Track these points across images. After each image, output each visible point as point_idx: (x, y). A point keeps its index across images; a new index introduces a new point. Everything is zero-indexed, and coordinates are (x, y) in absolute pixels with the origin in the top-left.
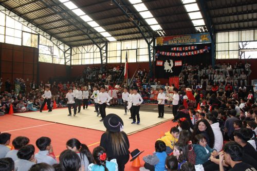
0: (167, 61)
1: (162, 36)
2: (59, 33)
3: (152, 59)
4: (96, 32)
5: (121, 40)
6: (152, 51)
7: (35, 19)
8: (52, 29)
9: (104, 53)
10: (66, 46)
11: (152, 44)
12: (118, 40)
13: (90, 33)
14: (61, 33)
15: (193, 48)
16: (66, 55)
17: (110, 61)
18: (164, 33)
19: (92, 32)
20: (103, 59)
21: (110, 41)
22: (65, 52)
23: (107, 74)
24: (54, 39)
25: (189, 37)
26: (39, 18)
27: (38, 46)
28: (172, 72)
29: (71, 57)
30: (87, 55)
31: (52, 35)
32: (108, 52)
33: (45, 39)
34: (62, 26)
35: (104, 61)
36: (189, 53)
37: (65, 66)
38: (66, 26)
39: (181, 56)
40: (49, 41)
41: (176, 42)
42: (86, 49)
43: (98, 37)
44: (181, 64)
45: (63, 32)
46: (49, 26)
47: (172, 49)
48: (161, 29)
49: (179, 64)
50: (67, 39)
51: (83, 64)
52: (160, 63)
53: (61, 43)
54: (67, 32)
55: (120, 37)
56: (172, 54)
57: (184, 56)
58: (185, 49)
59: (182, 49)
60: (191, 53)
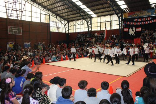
0: (131, 28)
1: (127, 12)
2: (62, 14)
3: (121, 27)
4: (84, 12)
5: (100, 16)
6: (121, 22)
7: (48, 6)
8: (58, 11)
9: (90, 24)
10: (66, 21)
11: (121, 18)
12: (98, 16)
13: (81, 13)
14: (63, 13)
15: (149, 19)
16: (66, 27)
17: (94, 29)
18: (128, 10)
19: (82, 12)
20: (89, 28)
21: (93, 17)
22: (65, 25)
23: (92, 38)
24: (59, 17)
25: (146, 12)
26: (50, 5)
27: (50, 22)
28: (134, 35)
29: (68, 28)
30: (79, 27)
31: (57, 15)
32: (92, 24)
33: (53, 17)
34: (64, 9)
35: (90, 30)
37: (65, 33)
38: (66, 9)
39: (141, 25)
40: (56, 19)
41: (137, 16)
42: (78, 23)
43: (86, 15)
44: (141, 30)
45: (64, 13)
46: (55, 9)
47: (134, 20)
48: (127, 7)
49: (139, 29)
50: (66, 17)
51: (76, 32)
52: (126, 30)
53: (62, 19)
54: (67, 12)
55: (100, 14)
56: (134, 23)
57: (143, 25)
58: (143, 19)
59: (141, 20)
60: (147, 22)
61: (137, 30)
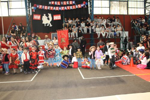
0: (45, 15)
15: (71, 3)
28: (51, 26)
36: (68, 7)
39: (60, 10)
44: (60, 18)
47: (50, 3)
52: (37, 17)
56: (50, 8)
57: (63, 10)
58: (63, 3)
59: (61, 3)
60: (70, 8)
61: (54, 19)
